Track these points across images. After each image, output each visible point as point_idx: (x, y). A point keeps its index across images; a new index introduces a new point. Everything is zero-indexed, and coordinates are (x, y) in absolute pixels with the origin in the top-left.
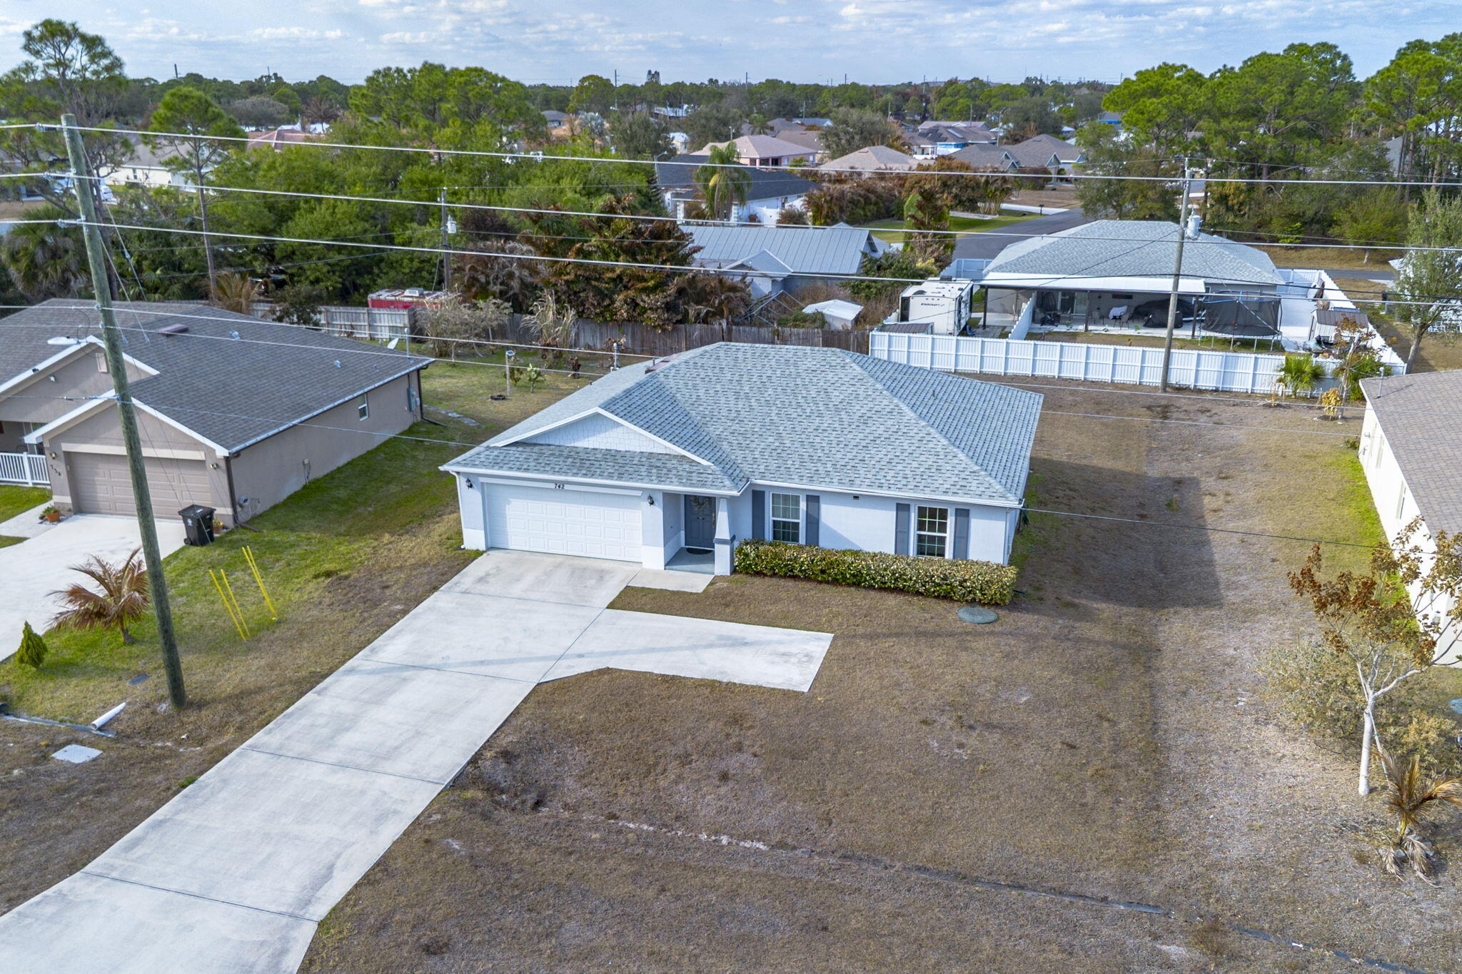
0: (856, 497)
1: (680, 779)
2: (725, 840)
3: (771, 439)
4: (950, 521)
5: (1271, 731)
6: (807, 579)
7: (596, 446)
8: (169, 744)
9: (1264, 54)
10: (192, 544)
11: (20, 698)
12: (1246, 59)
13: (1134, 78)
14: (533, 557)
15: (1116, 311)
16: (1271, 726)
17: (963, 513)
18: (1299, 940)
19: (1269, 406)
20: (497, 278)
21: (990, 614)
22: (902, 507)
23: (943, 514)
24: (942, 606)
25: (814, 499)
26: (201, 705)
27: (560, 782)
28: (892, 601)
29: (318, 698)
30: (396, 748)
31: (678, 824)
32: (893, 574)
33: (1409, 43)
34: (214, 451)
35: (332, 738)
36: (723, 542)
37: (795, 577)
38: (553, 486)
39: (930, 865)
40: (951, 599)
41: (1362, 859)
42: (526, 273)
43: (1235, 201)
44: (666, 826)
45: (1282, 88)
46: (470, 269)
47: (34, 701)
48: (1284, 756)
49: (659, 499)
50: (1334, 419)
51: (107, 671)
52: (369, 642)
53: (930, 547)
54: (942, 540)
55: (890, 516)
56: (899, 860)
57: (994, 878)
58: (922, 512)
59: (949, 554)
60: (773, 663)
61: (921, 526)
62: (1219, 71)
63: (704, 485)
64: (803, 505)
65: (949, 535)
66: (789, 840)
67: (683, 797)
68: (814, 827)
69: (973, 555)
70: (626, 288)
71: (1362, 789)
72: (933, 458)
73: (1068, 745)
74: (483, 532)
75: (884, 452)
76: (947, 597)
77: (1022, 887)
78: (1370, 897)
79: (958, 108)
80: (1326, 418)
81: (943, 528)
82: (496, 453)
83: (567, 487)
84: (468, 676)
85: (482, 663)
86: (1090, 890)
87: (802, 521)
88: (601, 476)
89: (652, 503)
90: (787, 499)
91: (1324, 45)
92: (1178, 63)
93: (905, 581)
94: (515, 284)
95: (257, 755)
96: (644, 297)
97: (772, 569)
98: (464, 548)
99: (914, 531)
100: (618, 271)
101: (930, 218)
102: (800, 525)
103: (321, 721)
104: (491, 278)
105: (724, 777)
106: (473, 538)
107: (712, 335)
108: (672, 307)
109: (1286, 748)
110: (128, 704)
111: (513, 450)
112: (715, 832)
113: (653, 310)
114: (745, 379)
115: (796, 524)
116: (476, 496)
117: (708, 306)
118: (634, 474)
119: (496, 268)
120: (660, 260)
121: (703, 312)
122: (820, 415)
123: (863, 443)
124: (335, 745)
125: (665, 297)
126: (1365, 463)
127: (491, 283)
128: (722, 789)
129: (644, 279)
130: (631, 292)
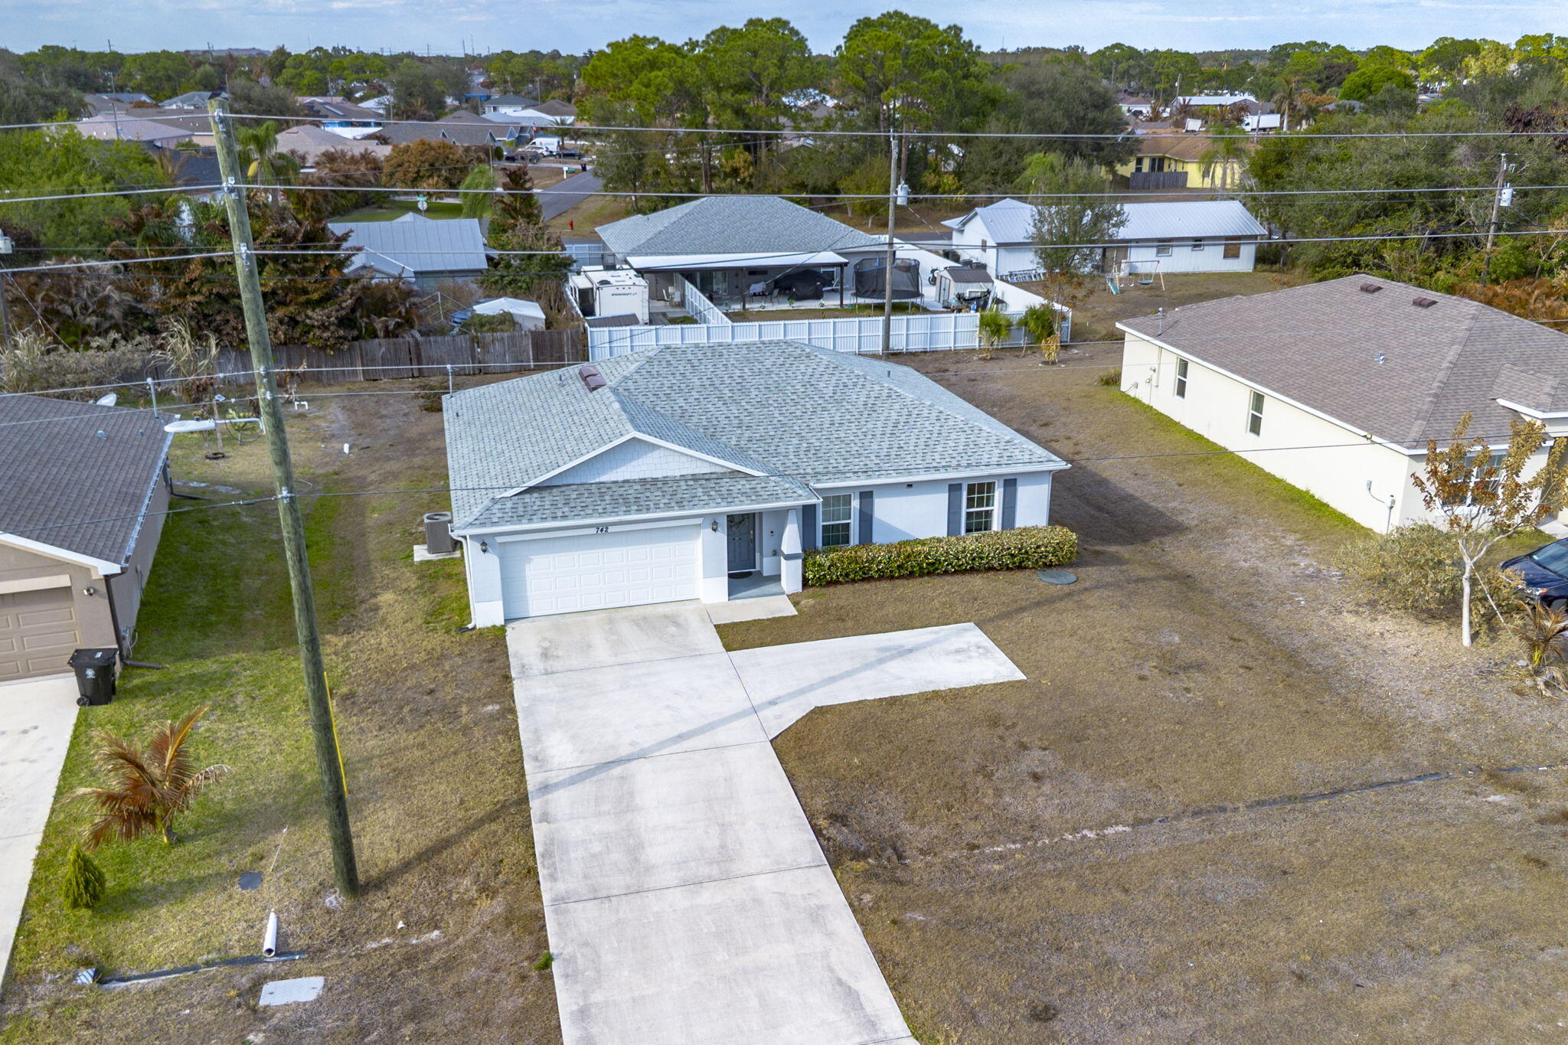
0: (910, 485)
1: (999, 793)
2: (1091, 835)
3: (795, 441)
4: (998, 494)
5: (1350, 619)
6: (881, 578)
7: (628, 477)
8: (387, 940)
9: (723, 29)
10: (91, 704)
11: (108, 955)
12: (709, 32)
13: (608, 51)
14: (568, 619)
15: (758, 287)
16: (1345, 614)
17: (1010, 483)
18: (1540, 764)
19: (984, 359)
20: (85, 307)
21: (1070, 575)
22: (954, 488)
23: (990, 487)
24: (1019, 576)
25: (867, 495)
26: (379, 884)
27: (898, 830)
28: (977, 581)
29: (552, 826)
30: (723, 846)
31: (1036, 834)
33: (859, 21)
34: (86, 570)
35: (636, 860)
36: (789, 557)
37: (871, 579)
38: (594, 531)
39: (1263, 798)
40: (1026, 568)
41: (1520, 693)
42: (128, 297)
43: (746, 174)
44: (1028, 839)
45: (775, 61)
46: (43, 299)
47: (134, 952)
48: (1382, 634)
49: (723, 522)
50: (1054, 363)
51: (191, 886)
52: (517, 752)
53: (979, 523)
54: (988, 514)
55: (942, 499)
56: (1238, 801)
57: (1315, 791)
58: (971, 489)
59: (996, 525)
60: (960, 661)
61: (970, 504)
62: (686, 44)
63: (778, 499)
64: (855, 504)
65: (997, 508)
66: (1141, 815)
67: (1017, 805)
68: (1150, 796)
69: (1021, 522)
70: (283, 303)
71: (1466, 640)
72: (963, 436)
73: (1247, 668)
74: (500, 601)
75: (913, 437)
76: (1020, 567)
77: (1342, 791)
78: (1551, 717)
79: (305, 81)
80: (1046, 363)
81: (989, 501)
82: (509, 505)
83: (611, 529)
84: (687, 754)
85: (681, 737)
86: (1388, 776)
87: (854, 522)
88: (657, 508)
89: (715, 530)
90: (837, 500)
91: (779, 20)
92: (649, 36)
93: (982, 558)
94: (115, 312)
95: (580, 906)
96: (309, 313)
97: (847, 575)
98: (474, 628)
99: (964, 510)
100: (271, 284)
101: (521, 204)
102: (852, 526)
103: (597, 848)
104: (77, 308)
105: (1036, 777)
106: (485, 613)
107: (396, 350)
108: (346, 322)
109: (1377, 628)
110: (278, 912)
111: (527, 498)
112: (1075, 830)
113: (324, 327)
114: (717, 383)
115: (848, 525)
116: (492, 561)
117: (394, 317)
118: (693, 500)
119: (84, 295)
120: (322, 266)
121: (392, 324)
122: (824, 409)
123: (888, 431)
124: (653, 867)
125: (337, 311)
126: (1144, 395)
127: (79, 314)
128: (1044, 788)
129: (305, 292)
130: (292, 309)
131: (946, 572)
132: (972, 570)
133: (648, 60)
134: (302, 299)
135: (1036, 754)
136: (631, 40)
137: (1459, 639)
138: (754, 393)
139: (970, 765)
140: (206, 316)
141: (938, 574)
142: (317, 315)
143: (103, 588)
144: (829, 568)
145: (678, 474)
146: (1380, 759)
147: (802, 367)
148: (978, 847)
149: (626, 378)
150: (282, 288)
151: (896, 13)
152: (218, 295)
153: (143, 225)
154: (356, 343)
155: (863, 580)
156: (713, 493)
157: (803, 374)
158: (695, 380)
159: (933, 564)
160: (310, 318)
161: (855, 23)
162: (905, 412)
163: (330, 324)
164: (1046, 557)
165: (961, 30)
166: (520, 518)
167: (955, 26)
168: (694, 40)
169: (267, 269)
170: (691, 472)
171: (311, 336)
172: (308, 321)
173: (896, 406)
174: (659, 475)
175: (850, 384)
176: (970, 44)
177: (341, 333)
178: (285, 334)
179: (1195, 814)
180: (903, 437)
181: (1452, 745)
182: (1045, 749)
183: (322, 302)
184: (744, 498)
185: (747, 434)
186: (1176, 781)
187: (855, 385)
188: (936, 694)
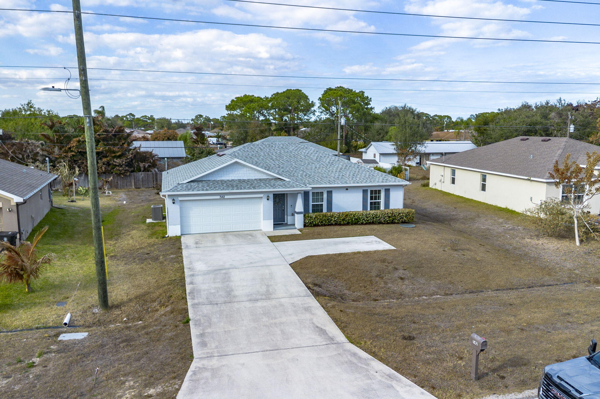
0: (347, 188)
1: (386, 283)
2: (426, 297)
3: (301, 172)
4: (383, 195)
5: (529, 240)
7: (233, 178)
8: (118, 324)
9: (278, 93)
14: (207, 234)
16: (526, 239)
17: (388, 189)
20: (28, 156)
21: (412, 225)
22: (365, 190)
23: (379, 191)
24: (392, 226)
26: (117, 306)
27: (343, 293)
29: (194, 285)
30: (267, 291)
31: (403, 297)
32: (373, 215)
35: (230, 294)
36: (298, 213)
38: (218, 197)
39: (499, 288)
40: (394, 223)
42: (46, 153)
48: (542, 244)
51: (35, 304)
52: (182, 267)
53: (375, 206)
54: (379, 203)
55: (360, 195)
58: (372, 192)
59: (382, 207)
60: (369, 245)
61: (371, 199)
62: (264, 97)
64: (325, 196)
65: (382, 201)
66: (447, 292)
67: (394, 287)
68: (451, 286)
69: (392, 207)
70: (105, 156)
71: (578, 243)
72: (368, 173)
73: (488, 251)
74: (179, 226)
75: (348, 172)
76: (393, 223)
81: (379, 198)
82: (185, 186)
83: (226, 197)
84: (253, 267)
85: (251, 263)
86: (552, 283)
87: (325, 204)
88: (245, 188)
89: (268, 199)
90: (318, 195)
93: (377, 217)
94: (40, 158)
95: (204, 306)
96: (115, 160)
97: (322, 222)
98: (168, 237)
99: (369, 201)
100: (101, 149)
101: (200, 139)
102: (324, 205)
103: (213, 291)
104: (25, 156)
105: (402, 279)
106: (173, 230)
107: (148, 176)
108: (130, 164)
109: (540, 242)
110: (71, 313)
111: (192, 184)
112: (419, 296)
113: (120, 166)
114: (270, 154)
115: (322, 204)
116: (176, 207)
117: (148, 163)
118: (259, 187)
119: (28, 151)
120: (121, 143)
121: (147, 165)
122: (313, 163)
123: (338, 170)
124: (237, 296)
125: (126, 160)
126: (439, 187)
127: (25, 158)
128: (405, 283)
129: (114, 152)
130: (108, 158)
131: (362, 224)
132: (373, 223)
133: (250, 100)
134: (113, 155)
135: (401, 271)
136: (244, 96)
137: (575, 243)
138: (285, 158)
139: (374, 273)
140: (75, 161)
141: (359, 224)
142: (118, 161)
143: (15, 209)
144: (315, 219)
145: (253, 178)
146: (547, 278)
147: (304, 151)
148: (378, 300)
149: (235, 152)
150: (105, 151)
151: (340, 87)
152: (81, 152)
153: (54, 126)
154: (132, 174)
155: (329, 225)
156: (267, 185)
157: (305, 153)
158: (262, 153)
159: (357, 219)
160: (115, 162)
161: (326, 89)
162: (345, 165)
163: (123, 165)
164: (403, 218)
165: (364, 92)
166: (189, 190)
167: (362, 91)
168: (267, 97)
169: (100, 143)
170: (259, 178)
171: (115, 169)
172: (114, 163)
173: (342, 163)
174: (246, 178)
175: (323, 156)
176: (368, 97)
177: (127, 168)
178: (105, 168)
179: (470, 293)
180: (344, 172)
181: (577, 275)
182: (405, 270)
183: (119, 157)
184: (280, 187)
185: (282, 170)
186: (461, 282)
187: (325, 157)
188: (359, 253)
